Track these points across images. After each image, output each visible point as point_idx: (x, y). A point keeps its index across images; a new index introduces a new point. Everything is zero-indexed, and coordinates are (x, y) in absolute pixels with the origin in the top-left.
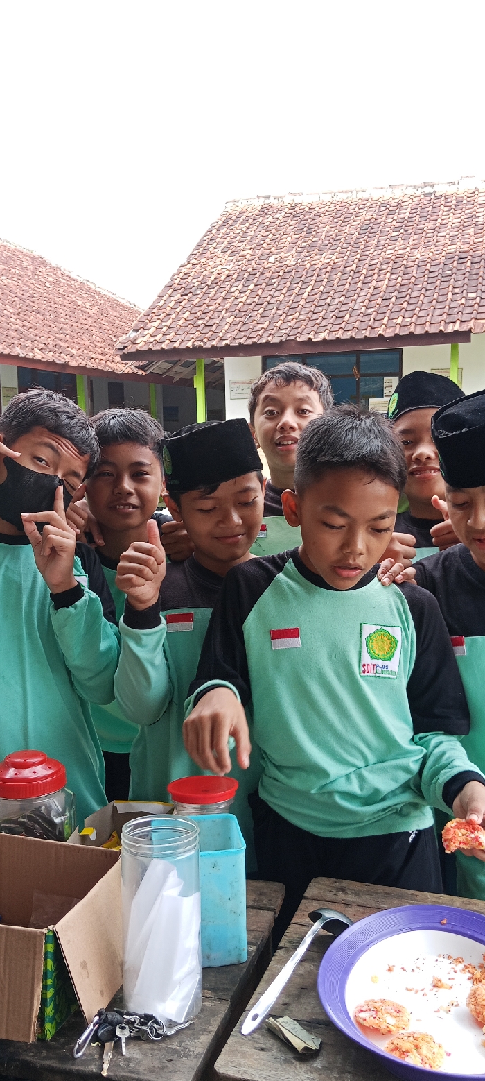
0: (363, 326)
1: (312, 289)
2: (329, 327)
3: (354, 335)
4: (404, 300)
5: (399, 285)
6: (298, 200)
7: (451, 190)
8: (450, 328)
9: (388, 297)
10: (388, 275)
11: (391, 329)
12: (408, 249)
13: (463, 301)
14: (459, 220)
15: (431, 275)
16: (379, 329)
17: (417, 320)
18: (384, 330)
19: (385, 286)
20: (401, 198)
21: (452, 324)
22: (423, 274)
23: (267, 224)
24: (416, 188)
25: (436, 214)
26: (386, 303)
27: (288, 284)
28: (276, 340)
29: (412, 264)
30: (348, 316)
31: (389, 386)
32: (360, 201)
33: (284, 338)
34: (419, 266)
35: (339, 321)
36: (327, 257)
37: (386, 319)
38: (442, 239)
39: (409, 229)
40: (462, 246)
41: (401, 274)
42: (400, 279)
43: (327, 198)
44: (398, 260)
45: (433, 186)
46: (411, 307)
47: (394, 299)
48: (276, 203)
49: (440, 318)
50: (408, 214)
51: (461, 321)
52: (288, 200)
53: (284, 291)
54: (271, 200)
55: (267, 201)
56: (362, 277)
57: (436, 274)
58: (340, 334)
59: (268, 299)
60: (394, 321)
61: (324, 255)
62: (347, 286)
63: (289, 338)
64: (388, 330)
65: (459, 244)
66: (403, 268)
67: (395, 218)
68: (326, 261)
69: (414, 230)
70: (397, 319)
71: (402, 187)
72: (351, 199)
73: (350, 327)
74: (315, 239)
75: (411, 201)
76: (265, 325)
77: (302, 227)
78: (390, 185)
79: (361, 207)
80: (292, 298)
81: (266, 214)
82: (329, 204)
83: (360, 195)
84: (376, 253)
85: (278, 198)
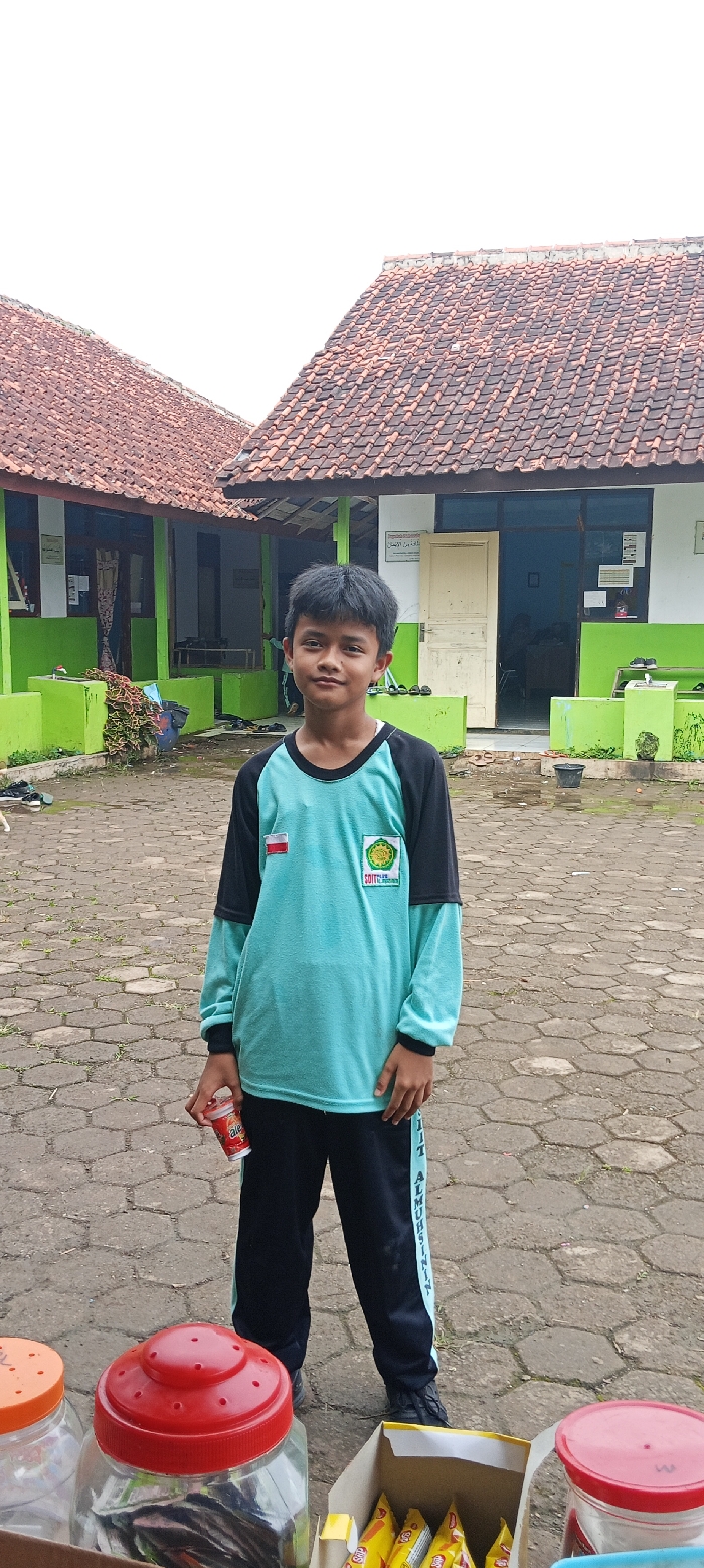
0: (599, 450)
1: (519, 394)
2: (547, 451)
3: (585, 463)
4: (661, 412)
5: (653, 389)
6: (494, 259)
9: (637, 408)
10: (636, 373)
11: (644, 456)
12: (666, 336)
16: (624, 455)
17: (682, 443)
18: (633, 457)
19: (631, 391)
20: (653, 260)
22: (690, 374)
23: (448, 294)
24: (674, 244)
26: (635, 416)
27: (482, 385)
28: (464, 470)
29: (672, 358)
30: (575, 435)
31: (631, 547)
32: (589, 263)
33: (476, 467)
34: (684, 362)
35: (561, 443)
36: (540, 346)
37: (635, 440)
39: (666, 307)
41: (656, 373)
42: (654, 380)
43: (538, 259)
44: (650, 351)
46: (674, 423)
47: (646, 410)
48: (460, 264)
50: (663, 284)
52: (477, 260)
53: (475, 396)
54: (454, 259)
55: (447, 261)
56: (596, 376)
58: (563, 462)
59: (450, 407)
60: (648, 443)
61: (536, 343)
62: (572, 390)
63: (484, 466)
64: (638, 458)
66: (658, 364)
67: (644, 289)
68: (538, 352)
69: (674, 307)
70: (653, 440)
71: (653, 244)
72: (575, 260)
73: (579, 452)
74: (521, 319)
75: (667, 265)
76: (446, 447)
77: (502, 300)
78: (635, 241)
79: (590, 272)
80: (488, 406)
81: (446, 280)
82: (542, 267)
83: (589, 255)
84: (616, 340)
85: (463, 257)
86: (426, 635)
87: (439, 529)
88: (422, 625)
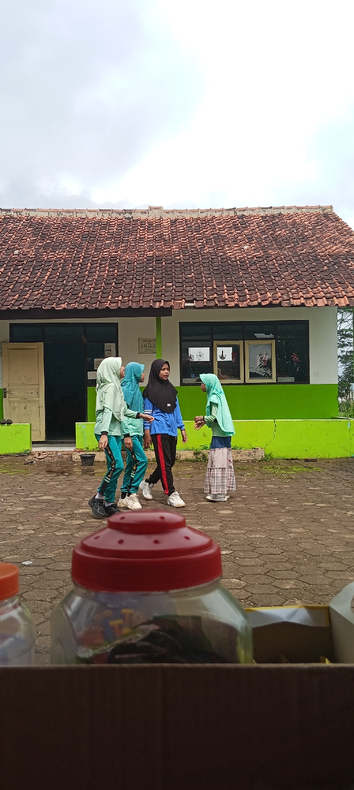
0: (93, 300)
1: (50, 275)
2: (67, 300)
3: (87, 306)
4: (121, 285)
5: (116, 275)
6: (32, 214)
7: (143, 217)
8: (157, 305)
9: (109, 283)
10: (107, 268)
11: (115, 304)
12: (119, 252)
13: (164, 287)
14: (152, 236)
15: (138, 270)
16: (106, 303)
17: (132, 298)
18: (110, 304)
19: (106, 275)
20: (109, 219)
21: (158, 303)
22: (132, 269)
23: (10, 228)
24: (119, 213)
25: (135, 231)
26: (109, 286)
27: (32, 269)
28: (27, 308)
29: (123, 262)
30: (81, 294)
31: (108, 350)
32: (79, 219)
33: (32, 307)
34: (129, 264)
35: (74, 297)
36: (59, 254)
37: (110, 296)
38: (142, 247)
39: (118, 240)
40: (157, 253)
41: (117, 268)
42: (116, 271)
43: (54, 215)
44: (113, 259)
45: (131, 213)
46: (128, 290)
47: (114, 284)
48: (15, 215)
49: (149, 298)
50: (115, 230)
51: (164, 301)
52: (24, 214)
53: (29, 275)
54: (12, 213)
55: (9, 213)
56: (88, 268)
57: (142, 269)
58: (76, 306)
59: (16, 279)
60: (116, 298)
61: (57, 252)
62: (77, 273)
63: (36, 307)
64: (112, 305)
65: (155, 251)
66: (117, 264)
67: (107, 231)
68: (58, 256)
69: (121, 240)
70: (118, 297)
71: (109, 212)
72: (72, 217)
73: (84, 301)
74: (48, 241)
75: (116, 222)
76: (16, 297)
77: (38, 233)
78: (100, 210)
79: (80, 223)
80: (35, 279)
81: (9, 222)
82: (56, 219)
83: (79, 215)
84: (95, 253)
85: (17, 212)
86: (7, 394)
87: (12, 341)
88: (5, 389)
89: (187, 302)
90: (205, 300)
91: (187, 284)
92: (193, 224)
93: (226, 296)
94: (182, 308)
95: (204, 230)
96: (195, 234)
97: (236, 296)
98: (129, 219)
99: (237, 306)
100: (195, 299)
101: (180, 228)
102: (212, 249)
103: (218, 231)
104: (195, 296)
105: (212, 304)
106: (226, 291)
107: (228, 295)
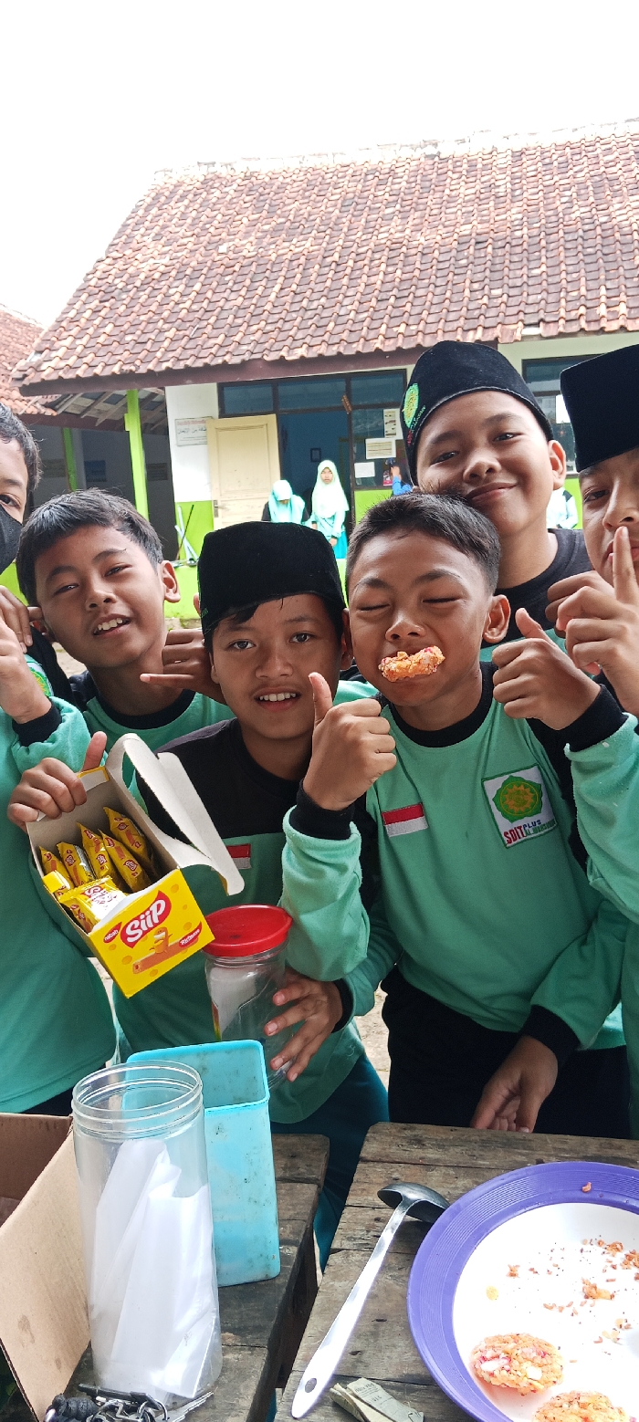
0: (354, 337)
1: (282, 289)
2: (308, 340)
3: (341, 350)
4: (406, 300)
5: (398, 280)
6: (254, 166)
7: (460, 151)
9: (384, 297)
10: (383, 266)
11: (392, 341)
12: (408, 232)
13: (485, 300)
14: (473, 191)
15: (441, 266)
16: (375, 341)
17: (425, 328)
18: (383, 343)
19: (379, 282)
20: (394, 162)
21: (471, 333)
22: (429, 265)
23: (214, 200)
24: (414, 148)
25: (442, 183)
26: (383, 305)
27: (248, 282)
28: (237, 360)
29: (413, 251)
30: (332, 324)
31: (391, 421)
32: (339, 167)
33: (247, 357)
34: (423, 254)
35: (320, 332)
36: (298, 244)
37: (384, 327)
38: (452, 217)
39: (407, 204)
40: (480, 226)
41: (400, 265)
42: (399, 272)
43: (294, 165)
44: (395, 246)
45: (436, 145)
46: (417, 310)
47: (392, 299)
48: (224, 172)
49: (455, 325)
50: (404, 184)
51: (484, 328)
52: (240, 168)
53: (243, 293)
54: (217, 169)
55: (212, 169)
56: (348, 271)
57: (447, 265)
58: (323, 350)
59: (221, 304)
60: (395, 329)
61: (294, 241)
62: (328, 283)
63: (253, 356)
64: (387, 343)
65: (474, 223)
66: (402, 257)
67: (388, 189)
68: (297, 250)
69: (414, 205)
70: (399, 326)
71: (394, 147)
72: (326, 164)
73: (336, 339)
74: (280, 220)
75: (407, 166)
76: (219, 340)
77: (262, 204)
79: (340, 175)
80: (254, 301)
81: (212, 187)
82: (297, 171)
83: (338, 159)
84: (364, 237)
85: (226, 165)
86: (220, 511)
87: (223, 414)
88: (215, 502)
89: (526, 326)
90: (562, 322)
91: (531, 290)
92: (554, 157)
93: (602, 310)
94: (516, 341)
95: (576, 169)
96: (556, 178)
97: (622, 309)
98: (432, 157)
99: (623, 328)
100: (542, 320)
101: (529, 169)
102: (588, 209)
103: (603, 169)
104: (542, 315)
105: (574, 328)
106: (603, 299)
107: (608, 307)
